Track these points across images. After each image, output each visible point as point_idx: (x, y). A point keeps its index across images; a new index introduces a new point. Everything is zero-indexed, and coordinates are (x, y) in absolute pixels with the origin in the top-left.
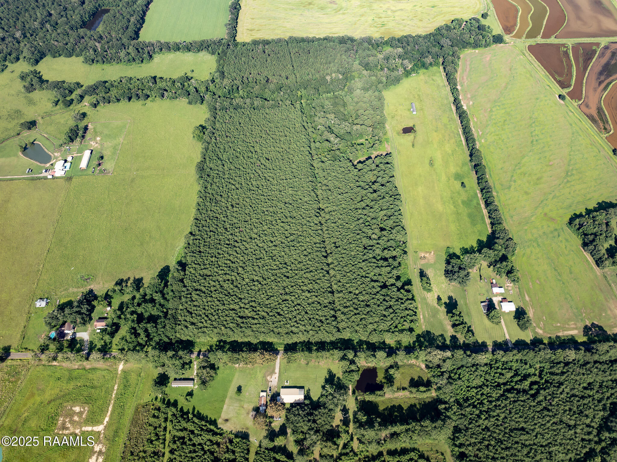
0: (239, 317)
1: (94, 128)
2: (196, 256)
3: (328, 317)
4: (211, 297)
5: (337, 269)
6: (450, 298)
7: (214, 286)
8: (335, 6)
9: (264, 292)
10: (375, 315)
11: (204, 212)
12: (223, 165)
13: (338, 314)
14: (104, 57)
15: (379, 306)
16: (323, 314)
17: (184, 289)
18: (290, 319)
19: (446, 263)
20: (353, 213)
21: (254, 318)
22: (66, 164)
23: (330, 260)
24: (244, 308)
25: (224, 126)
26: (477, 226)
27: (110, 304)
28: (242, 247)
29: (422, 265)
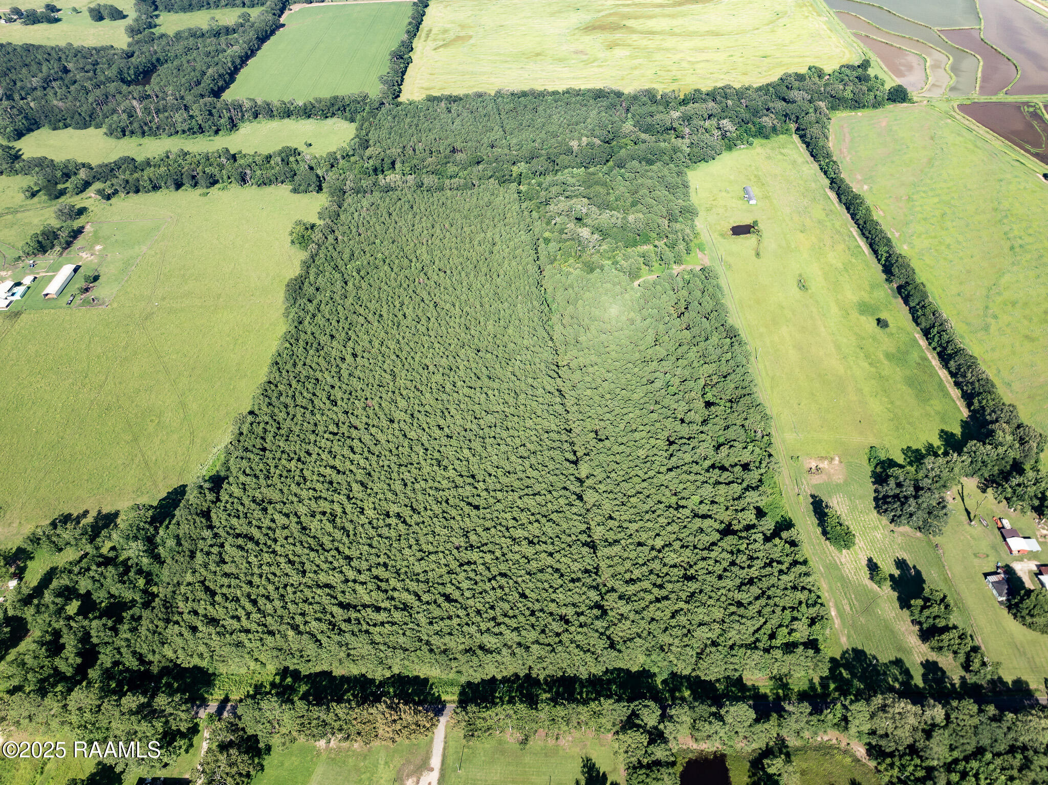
0: (341, 605)
1: (96, 232)
2: (252, 456)
3: (583, 608)
4: (274, 552)
5: (602, 487)
6: (901, 564)
7: (284, 527)
8: (584, 57)
9: (412, 541)
10: (711, 602)
11: (289, 366)
12: (346, 283)
13: (611, 601)
14: (146, 124)
15: (720, 577)
16: (569, 600)
17: (207, 533)
18: (478, 612)
19: (874, 483)
20: (636, 370)
21: (378, 609)
22: (15, 290)
23: (584, 470)
24: (355, 581)
25: (356, 218)
26: (932, 402)
27: (19, 575)
28: (367, 438)
29: (815, 486)
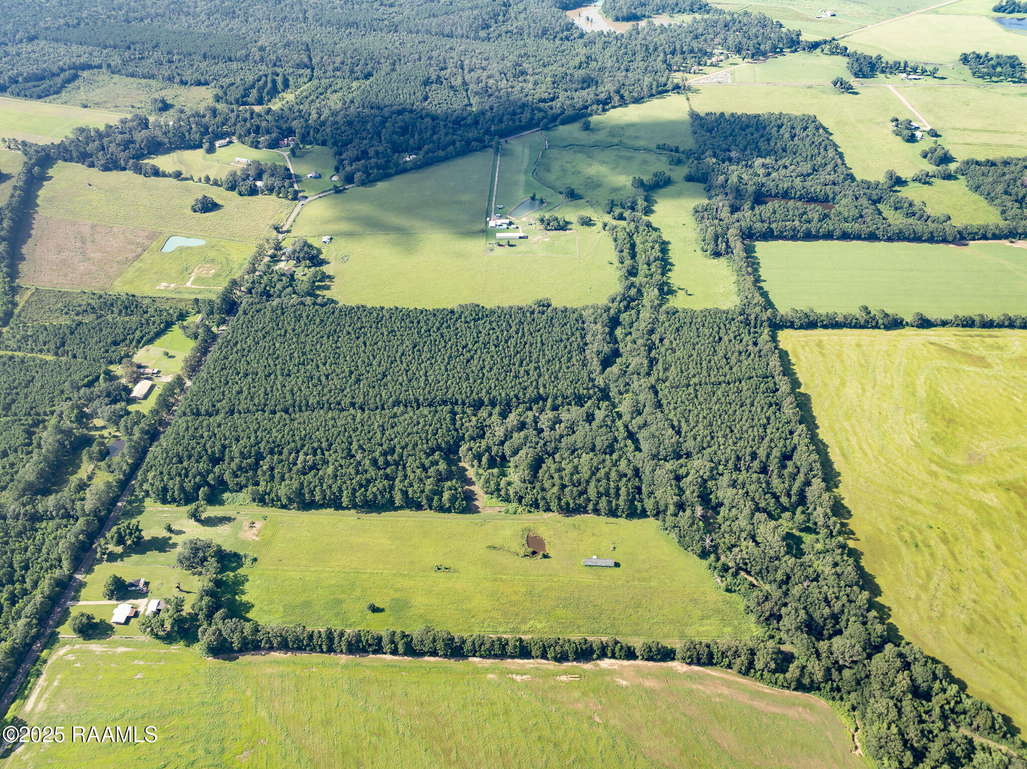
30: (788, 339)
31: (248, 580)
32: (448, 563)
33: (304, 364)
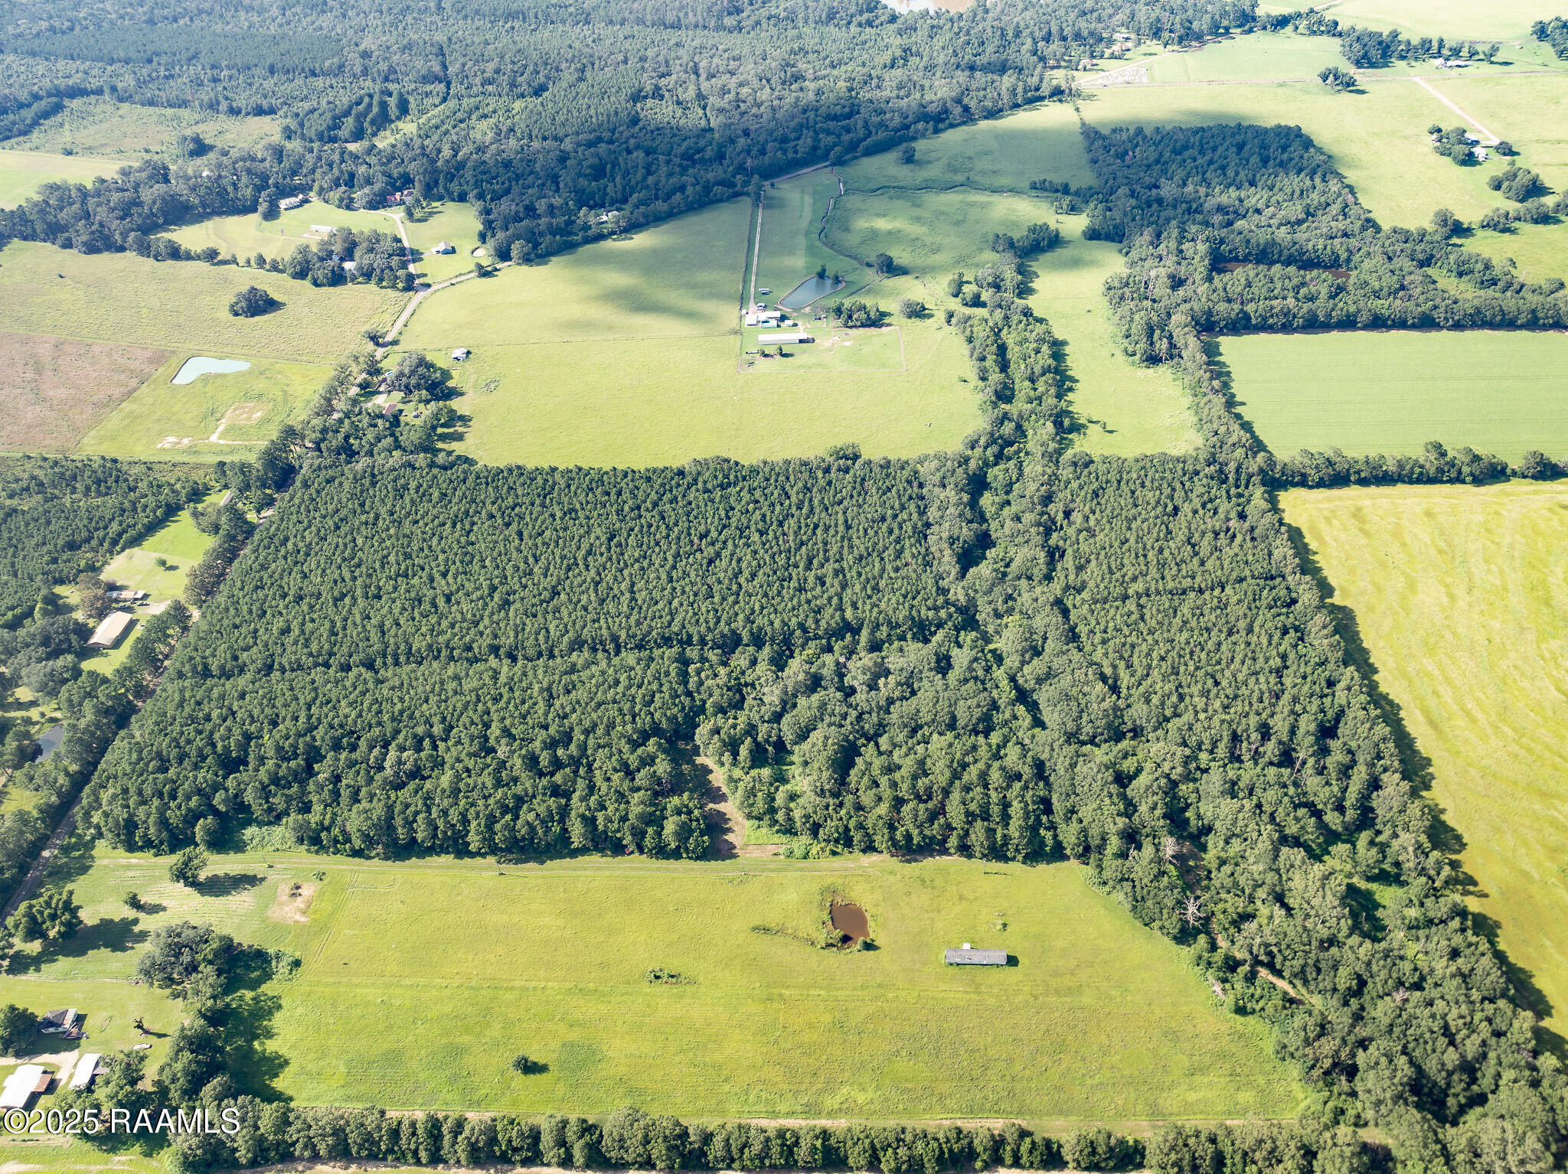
19: (250, 946)
29: (274, 885)
30: (1297, 504)
31: (279, 1007)
32: (674, 965)
33: (406, 576)
